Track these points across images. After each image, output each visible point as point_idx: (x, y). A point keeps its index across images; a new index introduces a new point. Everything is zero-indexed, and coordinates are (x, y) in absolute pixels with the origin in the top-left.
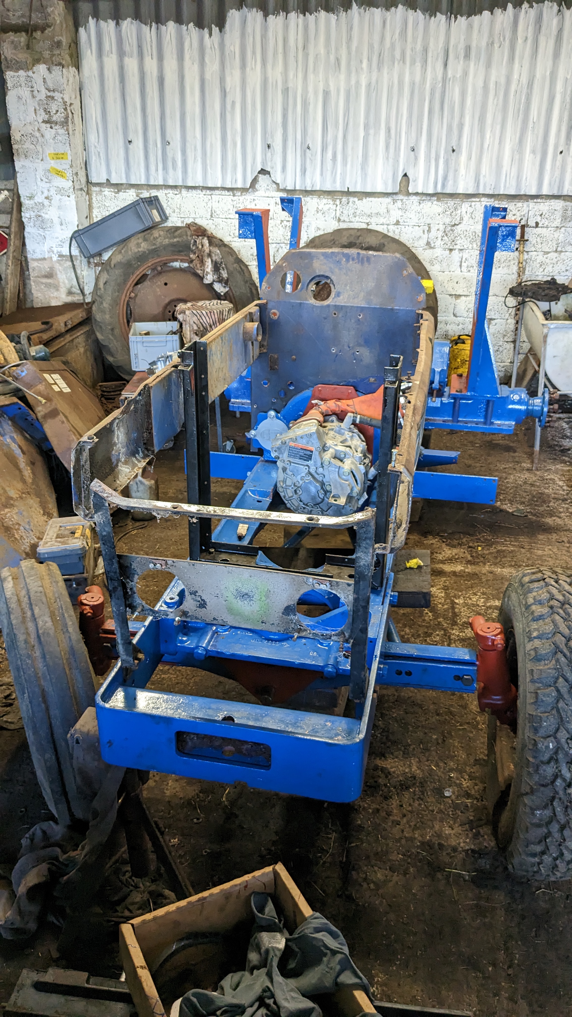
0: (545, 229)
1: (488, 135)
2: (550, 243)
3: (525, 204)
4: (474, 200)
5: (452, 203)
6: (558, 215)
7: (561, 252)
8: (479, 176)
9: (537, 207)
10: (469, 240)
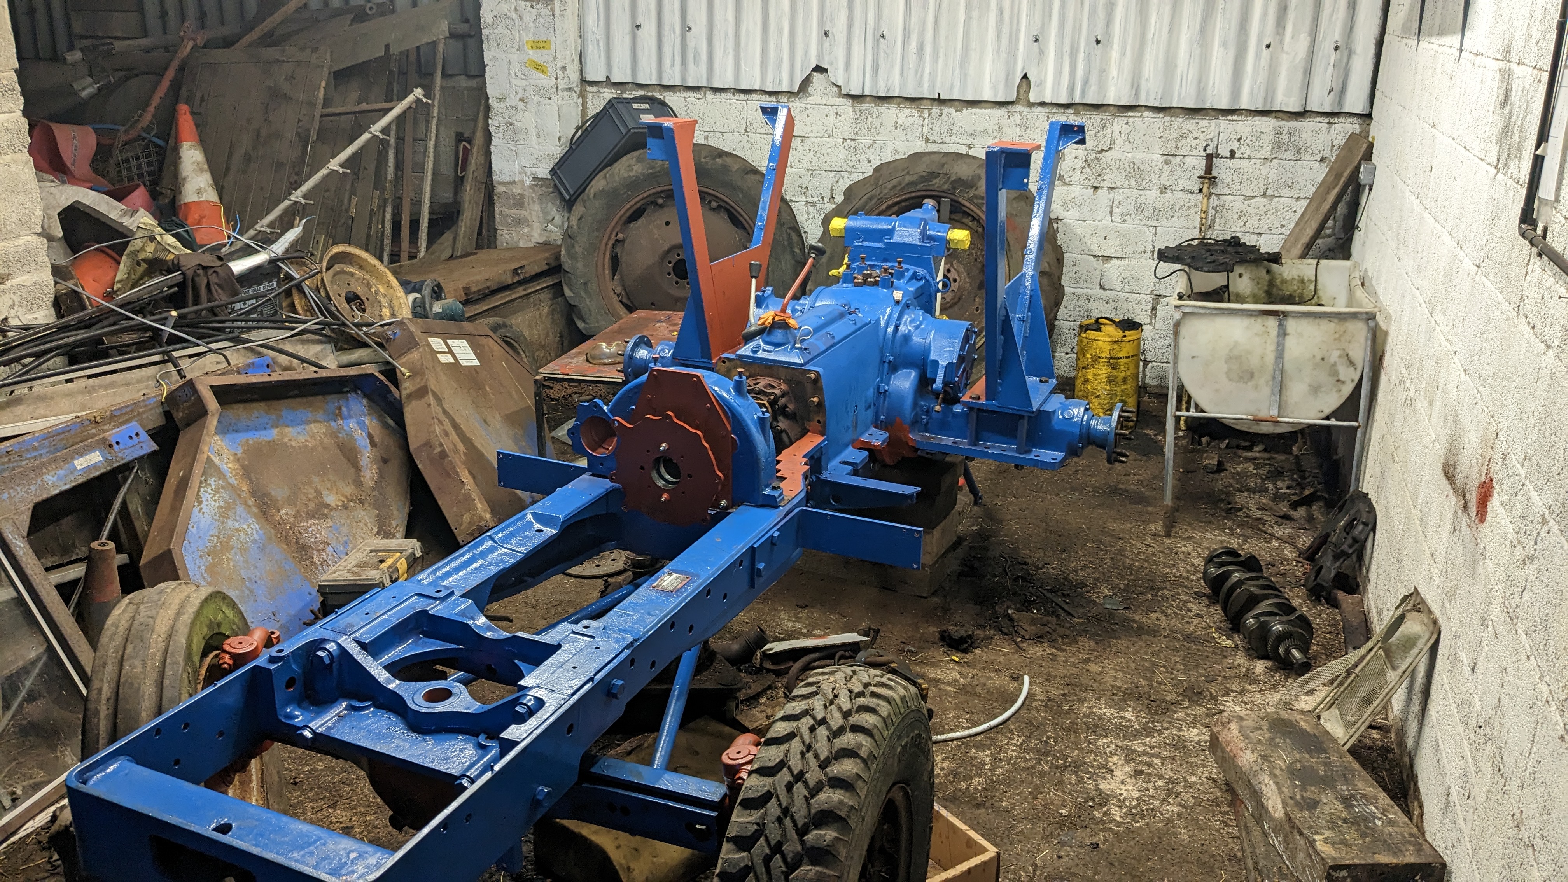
0: (1246, 162)
1: (1153, 19)
2: (1255, 182)
3: (1214, 122)
4: (1132, 114)
5: (1099, 118)
6: (1267, 142)
7: (1273, 196)
8: (1139, 78)
9: (1232, 127)
10: (1124, 174)
